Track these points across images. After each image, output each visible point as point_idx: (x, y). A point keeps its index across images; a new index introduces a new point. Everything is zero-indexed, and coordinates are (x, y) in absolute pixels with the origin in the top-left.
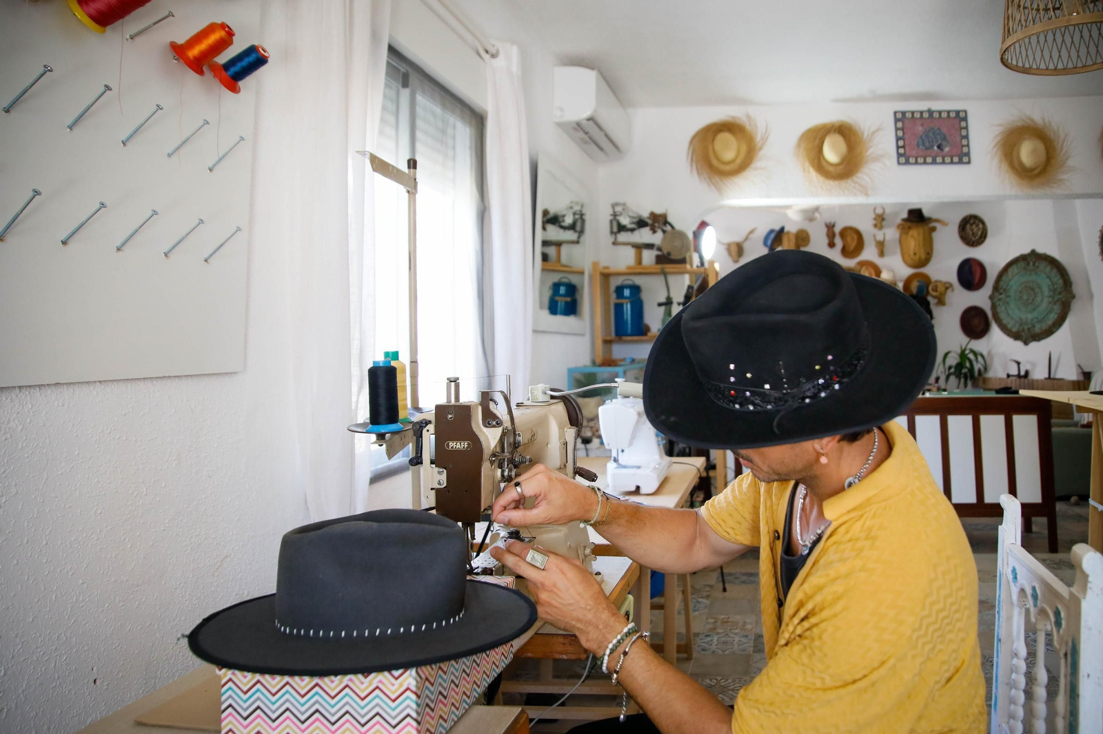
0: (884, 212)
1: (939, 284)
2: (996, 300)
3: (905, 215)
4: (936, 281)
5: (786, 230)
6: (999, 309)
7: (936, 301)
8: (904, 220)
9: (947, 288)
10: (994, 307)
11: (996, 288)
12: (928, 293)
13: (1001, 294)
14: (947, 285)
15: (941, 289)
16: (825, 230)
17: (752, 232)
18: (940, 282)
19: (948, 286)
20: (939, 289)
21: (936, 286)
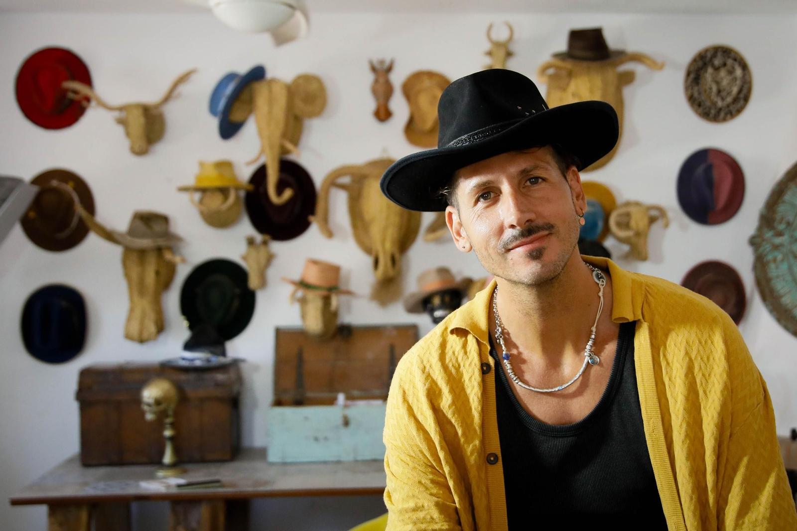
0: (511, 39)
1: (633, 210)
2: (767, 247)
3: (562, 45)
4: (628, 204)
5: (269, 75)
6: (773, 271)
7: (626, 248)
8: (558, 56)
9: (652, 220)
10: (760, 264)
11: (768, 219)
12: (607, 231)
13: (780, 234)
14: (654, 213)
15: (638, 221)
16: (369, 78)
17: (183, 79)
18: (637, 204)
19: (656, 216)
20: (633, 223)
21: (628, 215)
